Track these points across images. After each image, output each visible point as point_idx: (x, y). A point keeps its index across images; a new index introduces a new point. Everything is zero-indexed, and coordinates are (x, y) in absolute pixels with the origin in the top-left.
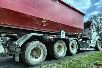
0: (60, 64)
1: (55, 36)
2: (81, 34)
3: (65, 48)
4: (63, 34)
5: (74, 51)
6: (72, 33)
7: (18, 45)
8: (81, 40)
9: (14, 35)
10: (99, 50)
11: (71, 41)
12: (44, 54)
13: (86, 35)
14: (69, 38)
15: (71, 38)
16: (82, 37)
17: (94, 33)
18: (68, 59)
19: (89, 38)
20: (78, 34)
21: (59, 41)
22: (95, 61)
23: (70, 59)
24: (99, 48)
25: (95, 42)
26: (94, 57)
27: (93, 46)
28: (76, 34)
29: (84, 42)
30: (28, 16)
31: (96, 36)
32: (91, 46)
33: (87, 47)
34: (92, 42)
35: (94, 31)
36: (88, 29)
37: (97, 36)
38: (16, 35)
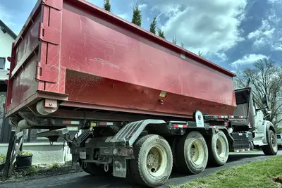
0: (204, 183)
1: (185, 124)
2: (233, 117)
3: (204, 149)
4: (199, 118)
5: (222, 157)
6: (216, 117)
7: (128, 142)
8: (231, 130)
9: (108, 124)
10: (275, 154)
11: (216, 132)
12: (169, 162)
13: (242, 119)
14: (211, 127)
15: (215, 127)
16: (232, 124)
17: (258, 113)
18: (215, 174)
19: (249, 125)
20: (226, 117)
21: (193, 133)
22: (274, 175)
23: (219, 173)
24: (275, 149)
25: (264, 135)
26: (269, 168)
27: (260, 143)
28: (224, 119)
29: (241, 134)
30: (138, 88)
31: (262, 120)
32: (255, 144)
33: (248, 147)
34: (256, 135)
35: (257, 110)
36: (244, 106)
37: (264, 119)
38: (111, 124)
